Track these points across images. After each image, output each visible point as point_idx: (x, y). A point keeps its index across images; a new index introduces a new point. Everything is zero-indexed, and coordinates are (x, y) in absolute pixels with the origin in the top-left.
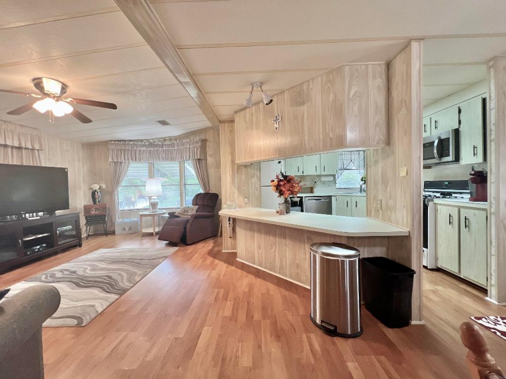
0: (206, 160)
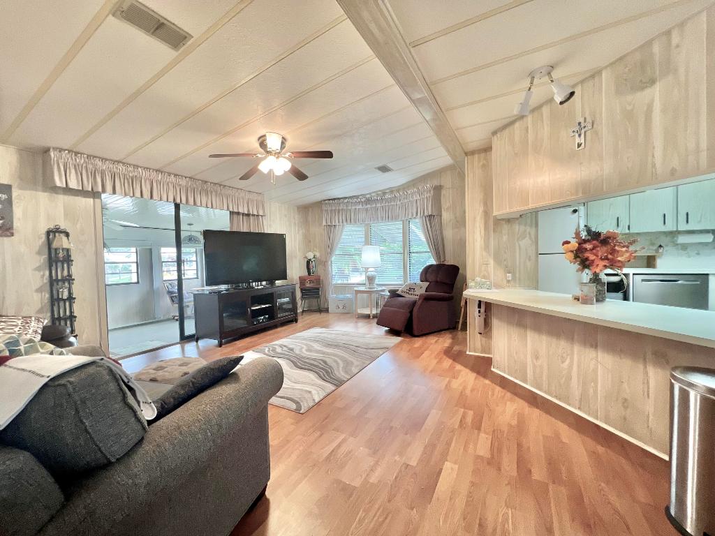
0: (441, 216)
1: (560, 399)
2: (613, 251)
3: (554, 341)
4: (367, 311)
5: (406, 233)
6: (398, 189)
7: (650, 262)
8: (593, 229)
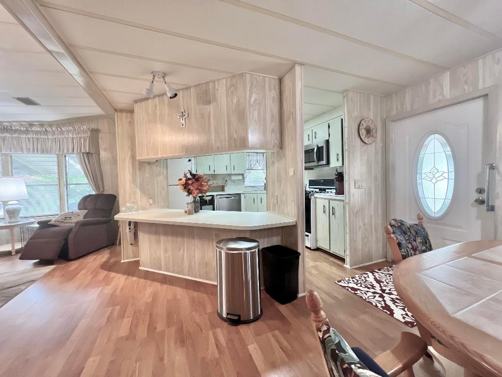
0: (99, 154)
3: (175, 239)
5: (61, 166)
7: (222, 189)
8: (193, 173)
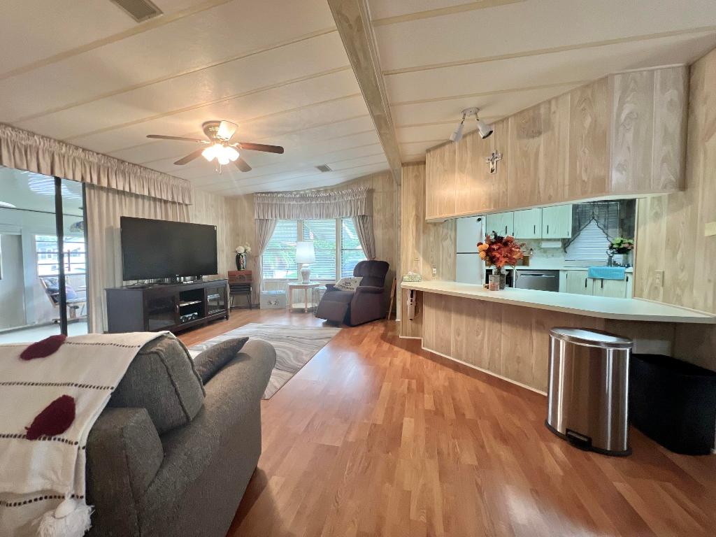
0: (373, 217)
1: (475, 365)
2: (511, 251)
3: (471, 319)
4: (302, 306)
5: (339, 230)
6: (332, 189)
7: (525, 261)
8: (498, 235)
